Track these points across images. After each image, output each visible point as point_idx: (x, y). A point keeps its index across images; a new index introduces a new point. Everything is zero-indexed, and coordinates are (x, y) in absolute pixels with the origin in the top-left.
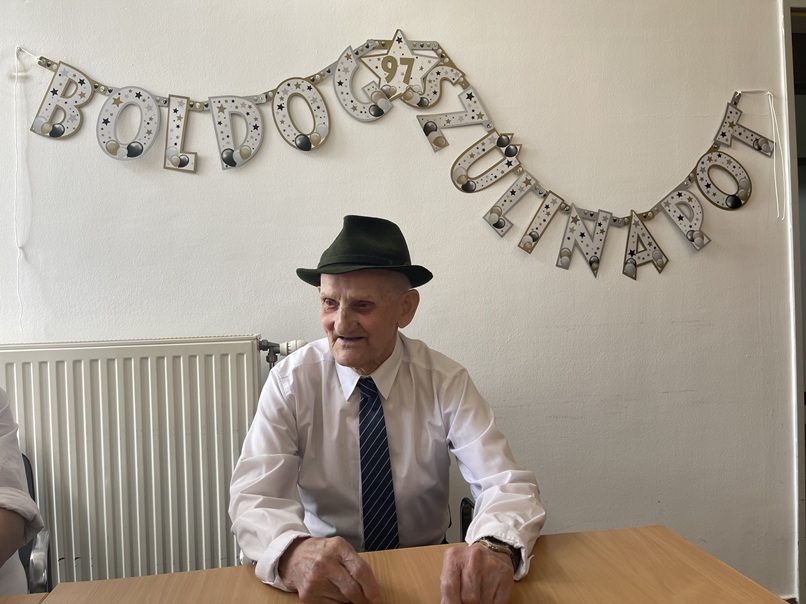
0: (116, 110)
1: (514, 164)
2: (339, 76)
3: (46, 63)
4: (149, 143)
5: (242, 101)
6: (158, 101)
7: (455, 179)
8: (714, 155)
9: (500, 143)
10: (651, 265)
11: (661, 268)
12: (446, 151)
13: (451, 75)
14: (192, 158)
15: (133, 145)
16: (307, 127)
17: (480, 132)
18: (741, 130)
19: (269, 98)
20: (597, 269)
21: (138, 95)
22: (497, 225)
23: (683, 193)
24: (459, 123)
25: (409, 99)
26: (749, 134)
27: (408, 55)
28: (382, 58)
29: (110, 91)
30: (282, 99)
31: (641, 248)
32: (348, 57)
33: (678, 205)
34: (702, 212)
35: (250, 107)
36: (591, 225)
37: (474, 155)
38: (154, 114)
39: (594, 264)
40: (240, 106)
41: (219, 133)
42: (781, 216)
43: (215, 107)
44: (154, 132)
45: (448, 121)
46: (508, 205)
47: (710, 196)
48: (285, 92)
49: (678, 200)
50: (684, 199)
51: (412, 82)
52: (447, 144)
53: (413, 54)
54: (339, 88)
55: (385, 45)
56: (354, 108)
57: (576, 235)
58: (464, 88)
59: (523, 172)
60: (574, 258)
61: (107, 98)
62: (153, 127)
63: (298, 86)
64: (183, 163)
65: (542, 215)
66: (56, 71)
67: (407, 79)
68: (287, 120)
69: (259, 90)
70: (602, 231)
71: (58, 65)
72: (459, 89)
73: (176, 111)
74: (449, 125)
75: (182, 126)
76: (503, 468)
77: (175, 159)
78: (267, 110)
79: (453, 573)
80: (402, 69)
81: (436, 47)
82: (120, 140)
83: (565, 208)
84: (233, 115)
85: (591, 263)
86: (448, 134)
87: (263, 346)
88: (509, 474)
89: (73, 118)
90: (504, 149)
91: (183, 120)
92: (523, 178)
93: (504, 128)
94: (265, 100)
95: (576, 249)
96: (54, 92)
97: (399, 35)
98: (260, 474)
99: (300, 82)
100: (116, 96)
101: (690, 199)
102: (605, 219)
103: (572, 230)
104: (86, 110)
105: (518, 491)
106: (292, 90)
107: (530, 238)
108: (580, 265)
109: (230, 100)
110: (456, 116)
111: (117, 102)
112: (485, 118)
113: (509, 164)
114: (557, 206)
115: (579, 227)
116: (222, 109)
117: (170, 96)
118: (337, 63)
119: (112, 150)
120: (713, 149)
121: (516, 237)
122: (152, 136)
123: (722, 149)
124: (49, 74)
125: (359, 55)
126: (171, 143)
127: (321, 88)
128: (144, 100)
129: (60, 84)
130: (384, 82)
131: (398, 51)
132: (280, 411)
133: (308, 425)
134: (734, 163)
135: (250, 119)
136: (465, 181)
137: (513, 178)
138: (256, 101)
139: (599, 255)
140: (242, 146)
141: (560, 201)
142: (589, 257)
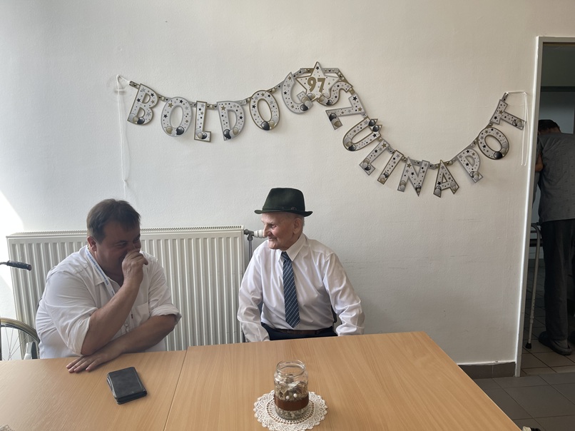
0: (170, 110)
1: (377, 136)
2: (285, 89)
3: (133, 85)
4: (187, 127)
5: (234, 103)
6: (191, 104)
7: (345, 143)
8: (489, 129)
9: (370, 124)
10: (449, 190)
11: (454, 191)
12: (341, 128)
13: (345, 87)
14: (208, 134)
15: (179, 128)
16: (268, 118)
17: (360, 118)
18: (506, 115)
19: (248, 101)
20: (419, 192)
21: (181, 102)
22: (367, 169)
23: (470, 150)
24: (348, 113)
25: (322, 101)
26: (510, 117)
27: (322, 76)
28: (308, 78)
29: (167, 100)
30: (254, 102)
31: (444, 181)
32: (290, 78)
33: (466, 157)
34: (480, 162)
35: (238, 107)
36: (418, 168)
37: (355, 131)
38: (189, 111)
39: (418, 189)
40: (233, 106)
41: (222, 120)
42: (524, 163)
43: (220, 107)
45: (343, 113)
46: (373, 158)
47: (485, 152)
48: (256, 98)
49: (466, 154)
50: (470, 154)
51: (323, 92)
52: (341, 125)
53: (325, 76)
54: (285, 96)
55: (310, 71)
56: (293, 107)
57: (409, 174)
58: (352, 94)
59: (382, 140)
60: (407, 186)
61: (165, 104)
62: (189, 118)
63: (263, 95)
65: (391, 163)
66: (139, 89)
67: (321, 90)
68: (257, 114)
69: (243, 97)
70: (424, 172)
71: (140, 86)
72: (349, 95)
73: (200, 109)
74: (343, 115)
75: (203, 117)
77: (200, 135)
78: (247, 108)
80: (319, 84)
81: (338, 72)
82: (173, 126)
83: (404, 159)
84: (229, 111)
85: (416, 189)
86: (342, 119)
87: (246, 232)
89: (149, 114)
90: (372, 128)
91: (204, 114)
92: (382, 143)
93: (373, 116)
94: (245, 103)
95: (409, 183)
96: (139, 100)
97: (318, 65)
99: (264, 92)
100: (170, 102)
101: (474, 154)
102: (426, 165)
103: (407, 171)
104: (155, 110)
106: (260, 97)
107: (384, 176)
108: (410, 189)
109: (228, 103)
110: (347, 110)
111: (171, 105)
112: (363, 111)
113: (375, 135)
114: (400, 158)
115: (411, 170)
116: (223, 108)
117: (197, 101)
118: (283, 82)
119: (169, 132)
120: (489, 126)
121: (376, 175)
122: (188, 123)
123: (494, 126)
124: (136, 90)
125: (295, 77)
126: (198, 127)
127: (275, 95)
128: (184, 104)
129: (141, 96)
130: (308, 92)
131: (317, 74)
134: (500, 134)
135: (238, 113)
136: (350, 145)
137: (376, 143)
138: (241, 104)
139: (421, 184)
140: (234, 128)
141: (401, 155)
142: (415, 186)
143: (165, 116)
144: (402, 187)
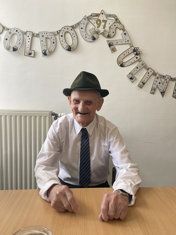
0: (10, 35)
1: (138, 58)
2: (81, 26)
4: (19, 47)
5: (50, 33)
6: (23, 33)
7: (118, 62)
9: (134, 51)
12: (116, 52)
13: (119, 26)
14: (33, 52)
15: (15, 47)
16: (70, 43)
17: (127, 47)
19: (58, 33)
20: (164, 95)
21: (17, 31)
22: (131, 79)
24: (121, 43)
25: (104, 34)
27: (105, 19)
28: (96, 20)
29: (8, 29)
30: (62, 33)
32: (85, 19)
35: (52, 36)
36: (163, 80)
37: (125, 54)
38: (21, 37)
39: (163, 93)
40: (49, 35)
41: (42, 44)
43: (41, 35)
44: (21, 43)
45: (117, 43)
46: (135, 72)
48: (64, 31)
51: (106, 29)
52: (116, 50)
53: (107, 19)
54: (81, 30)
55: (97, 15)
56: (86, 37)
57: (157, 83)
58: (123, 31)
59: (141, 61)
60: (156, 91)
61: (7, 32)
62: (21, 41)
63: (68, 29)
64: (30, 54)
65: (147, 76)
67: (104, 27)
68: (64, 41)
69: (55, 30)
70: (167, 82)
72: (121, 31)
73: (28, 36)
75: (30, 41)
76: (127, 162)
77: (28, 52)
78: (58, 37)
79: (106, 204)
80: (103, 24)
81: (115, 16)
82: (11, 46)
83: (154, 74)
84: (46, 38)
85: (162, 93)
86: (117, 47)
87: (53, 114)
88: (129, 165)
90: (135, 53)
91: (30, 39)
92: (141, 63)
93: (136, 45)
94: (57, 34)
95: (157, 89)
97: (102, 12)
98: (46, 158)
99: (68, 27)
100: (10, 31)
102: (168, 78)
103: (156, 81)
105: (132, 171)
106: (66, 30)
107: (142, 83)
108: (158, 93)
109: (46, 33)
110: (120, 41)
111: (10, 33)
112: (130, 42)
113: (137, 58)
114: (152, 73)
115: (159, 81)
116: (43, 36)
117: (27, 31)
118: (81, 21)
119: (8, 49)
121: (137, 83)
122: (21, 45)
125: (89, 18)
126: (27, 47)
127: (75, 29)
128: (18, 33)
130: (96, 28)
131: (102, 18)
132: (54, 137)
133: (64, 142)
136: (121, 63)
137: (137, 63)
138: (54, 34)
139: (164, 90)
140: (49, 49)
141: (153, 71)
142: (161, 91)
144: (153, 91)
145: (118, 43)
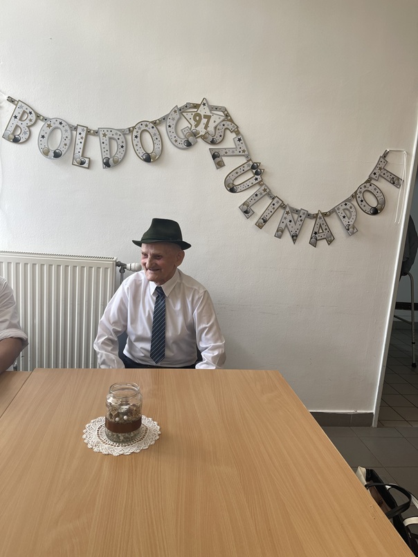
0: (48, 130)
1: (259, 180)
2: (170, 122)
3: (11, 100)
4: (65, 150)
5: (116, 131)
7: (227, 184)
8: (368, 185)
9: (253, 167)
10: (325, 240)
11: (330, 242)
12: (224, 168)
13: (230, 127)
14: (87, 160)
15: (57, 151)
17: (243, 160)
18: (385, 172)
19: (130, 130)
20: (295, 240)
21: (61, 123)
22: (246, 212)
23: (348, 203)
24: (232, 154)
26: (389, 174)
27: (208, 113)
28: (194, 113)
29: (46, 120)
30: (137, 132)
31: (321, 231)
32: (175, 112)
33: (344, 210)
34: (356, 216)
35: (120, 135)
36: (296, 216)
37: (238, 172)
38: (68, 134)
39: (294, 237)
40: (114, 134)
41: (102, 148)
42: (398, 221)
43: (101, 133)
44: (68, 145)
45: (226, 153)
46: (253, 202)
47: (362, 207)
48: (139, 128)
49: (344, 207)
50: (348, 207)
51: (208, 129)
52: (224, 165)
53: (211, 113)
54: (169, 129)
55: (196, 106)
56: (176, 141)
57: (287, 221)
58: (237, 135)
59: (263, 184)
60: (284, 233)
61: (43, 124)
62: (68, 142)
63: (146, 126)
65: (271, 209)
66: (16, 105)
67: (206, 127)
68: (139, 145)
69: (125, 126)
70: (301, 220)
71: (18, 102)
72: (234, 135)
73: (80, 134)
74: (226, 155)
75: (83, 143)
77: (78, 160)
80: (204, 121)
81: (224, 110)
82: (50, 148)
83: (283, 206)
84: (110, 138)
85: (293, 237)
86: (225, 160)
87: (118, 264)
89: (25, 133)
90: (254, 171)
91: (84, 139)
92: (263, 188)
93: (256, 159)
94: (128, 132)
95: (286, 230)
96: (16, 117)
97: (205, 102)
99: (148, 123)
100: (49, 123)
101: (351, 207)
102: (304, 214)
103: (285, 218)
104: (33, 129)
106: (143, 128)
107: (262, 221)
108: (287, 237)
109: (109, 130)
110: (231, 150)
111: (49, 126)
112: (246, 153)
114: (279, 204)
115: (289, 217)
116: (105, 135)
117: (78, 125)
118: (169, 114)
119: (46, 153)
120: (368, 181)
121: (255, 219)
122: (67, 147)
123: (373, 182)
124: (13, 106)
125: (181, 111)
126: (77, 151)
127: (159, 127)
128: (63, 126)
129: (19, 112)
130: (193, 128)
131: (203, 111)
134: (378, 190)
135: (120, 142)
136: (231, 186)
137: (257, 188)
138: (124, 133)
139: (297, 233)
140: (114, 156)
141: (281, 202)
142: (292, 233)
143: (43, 137)
144: (280, 233)
145: (228, 154)
